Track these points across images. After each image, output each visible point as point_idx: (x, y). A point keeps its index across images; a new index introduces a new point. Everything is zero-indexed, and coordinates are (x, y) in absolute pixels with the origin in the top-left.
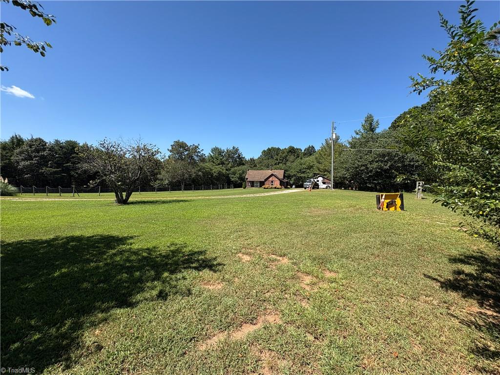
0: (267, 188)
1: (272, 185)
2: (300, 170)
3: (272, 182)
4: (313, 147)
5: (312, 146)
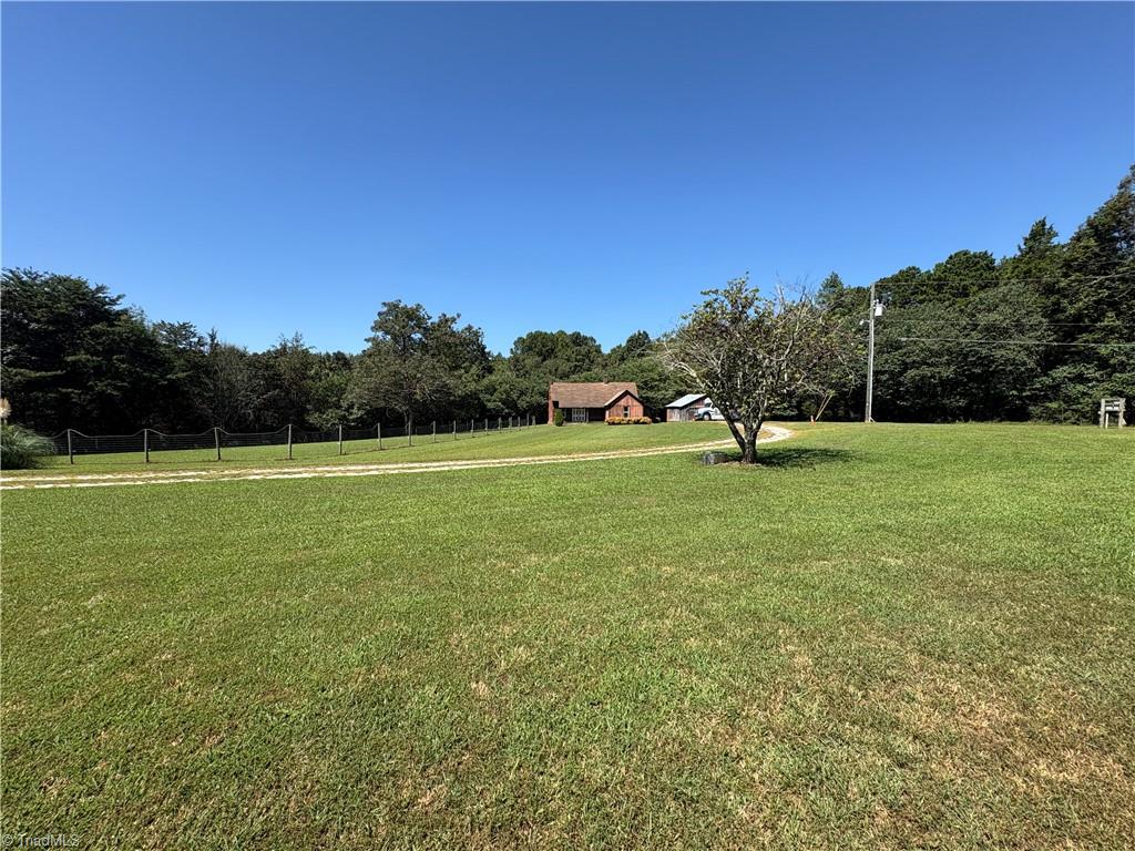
0: (620, 424)
1: (626, 415)
2: (646, 385)
3: (626, 409)
4: (646, 335)
5: (644, 332)
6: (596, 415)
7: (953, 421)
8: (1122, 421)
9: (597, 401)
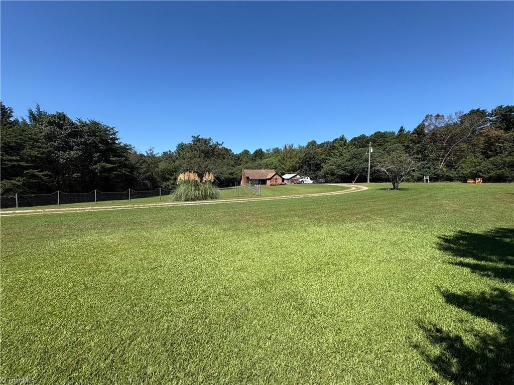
1: (276, 182)
3: (276, 179)
6: (263, 182)
7: (383, 182)
8: (429, 181)
9: (263, 177)
